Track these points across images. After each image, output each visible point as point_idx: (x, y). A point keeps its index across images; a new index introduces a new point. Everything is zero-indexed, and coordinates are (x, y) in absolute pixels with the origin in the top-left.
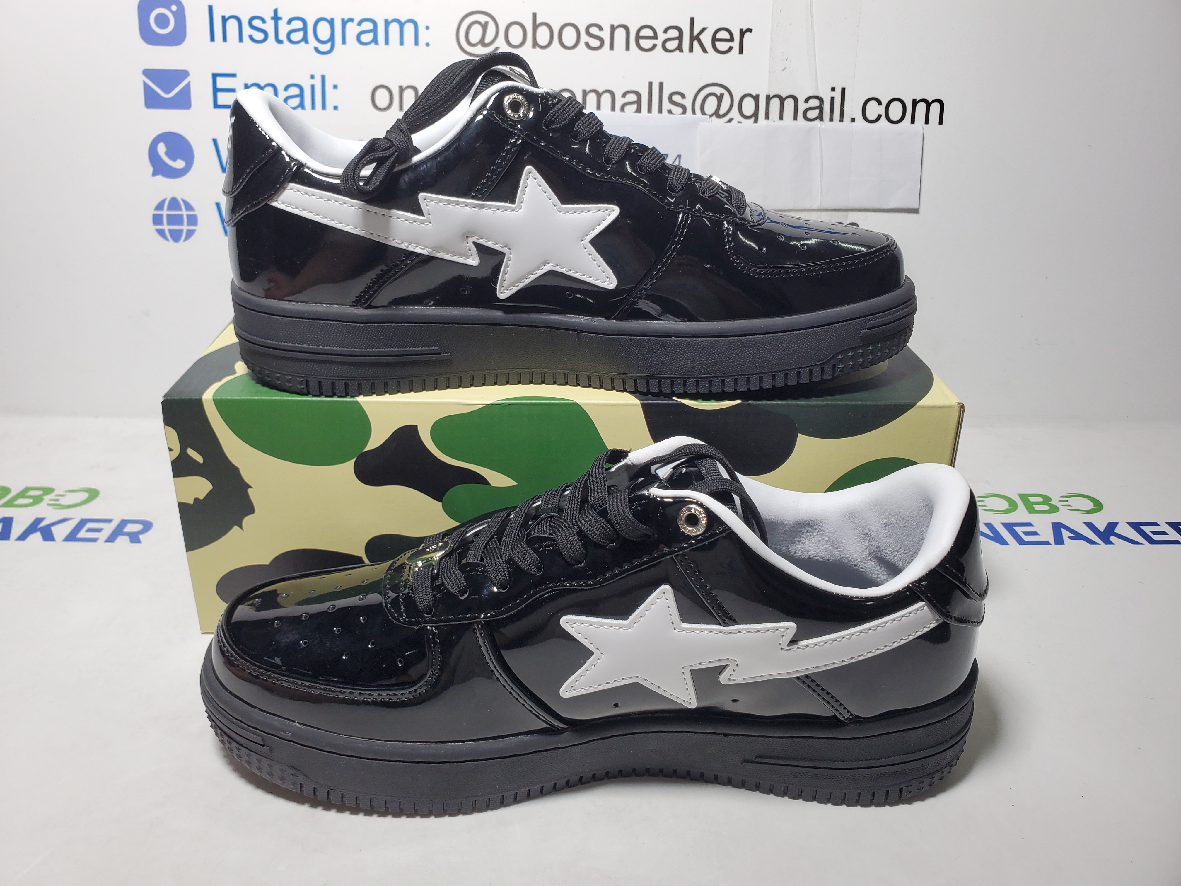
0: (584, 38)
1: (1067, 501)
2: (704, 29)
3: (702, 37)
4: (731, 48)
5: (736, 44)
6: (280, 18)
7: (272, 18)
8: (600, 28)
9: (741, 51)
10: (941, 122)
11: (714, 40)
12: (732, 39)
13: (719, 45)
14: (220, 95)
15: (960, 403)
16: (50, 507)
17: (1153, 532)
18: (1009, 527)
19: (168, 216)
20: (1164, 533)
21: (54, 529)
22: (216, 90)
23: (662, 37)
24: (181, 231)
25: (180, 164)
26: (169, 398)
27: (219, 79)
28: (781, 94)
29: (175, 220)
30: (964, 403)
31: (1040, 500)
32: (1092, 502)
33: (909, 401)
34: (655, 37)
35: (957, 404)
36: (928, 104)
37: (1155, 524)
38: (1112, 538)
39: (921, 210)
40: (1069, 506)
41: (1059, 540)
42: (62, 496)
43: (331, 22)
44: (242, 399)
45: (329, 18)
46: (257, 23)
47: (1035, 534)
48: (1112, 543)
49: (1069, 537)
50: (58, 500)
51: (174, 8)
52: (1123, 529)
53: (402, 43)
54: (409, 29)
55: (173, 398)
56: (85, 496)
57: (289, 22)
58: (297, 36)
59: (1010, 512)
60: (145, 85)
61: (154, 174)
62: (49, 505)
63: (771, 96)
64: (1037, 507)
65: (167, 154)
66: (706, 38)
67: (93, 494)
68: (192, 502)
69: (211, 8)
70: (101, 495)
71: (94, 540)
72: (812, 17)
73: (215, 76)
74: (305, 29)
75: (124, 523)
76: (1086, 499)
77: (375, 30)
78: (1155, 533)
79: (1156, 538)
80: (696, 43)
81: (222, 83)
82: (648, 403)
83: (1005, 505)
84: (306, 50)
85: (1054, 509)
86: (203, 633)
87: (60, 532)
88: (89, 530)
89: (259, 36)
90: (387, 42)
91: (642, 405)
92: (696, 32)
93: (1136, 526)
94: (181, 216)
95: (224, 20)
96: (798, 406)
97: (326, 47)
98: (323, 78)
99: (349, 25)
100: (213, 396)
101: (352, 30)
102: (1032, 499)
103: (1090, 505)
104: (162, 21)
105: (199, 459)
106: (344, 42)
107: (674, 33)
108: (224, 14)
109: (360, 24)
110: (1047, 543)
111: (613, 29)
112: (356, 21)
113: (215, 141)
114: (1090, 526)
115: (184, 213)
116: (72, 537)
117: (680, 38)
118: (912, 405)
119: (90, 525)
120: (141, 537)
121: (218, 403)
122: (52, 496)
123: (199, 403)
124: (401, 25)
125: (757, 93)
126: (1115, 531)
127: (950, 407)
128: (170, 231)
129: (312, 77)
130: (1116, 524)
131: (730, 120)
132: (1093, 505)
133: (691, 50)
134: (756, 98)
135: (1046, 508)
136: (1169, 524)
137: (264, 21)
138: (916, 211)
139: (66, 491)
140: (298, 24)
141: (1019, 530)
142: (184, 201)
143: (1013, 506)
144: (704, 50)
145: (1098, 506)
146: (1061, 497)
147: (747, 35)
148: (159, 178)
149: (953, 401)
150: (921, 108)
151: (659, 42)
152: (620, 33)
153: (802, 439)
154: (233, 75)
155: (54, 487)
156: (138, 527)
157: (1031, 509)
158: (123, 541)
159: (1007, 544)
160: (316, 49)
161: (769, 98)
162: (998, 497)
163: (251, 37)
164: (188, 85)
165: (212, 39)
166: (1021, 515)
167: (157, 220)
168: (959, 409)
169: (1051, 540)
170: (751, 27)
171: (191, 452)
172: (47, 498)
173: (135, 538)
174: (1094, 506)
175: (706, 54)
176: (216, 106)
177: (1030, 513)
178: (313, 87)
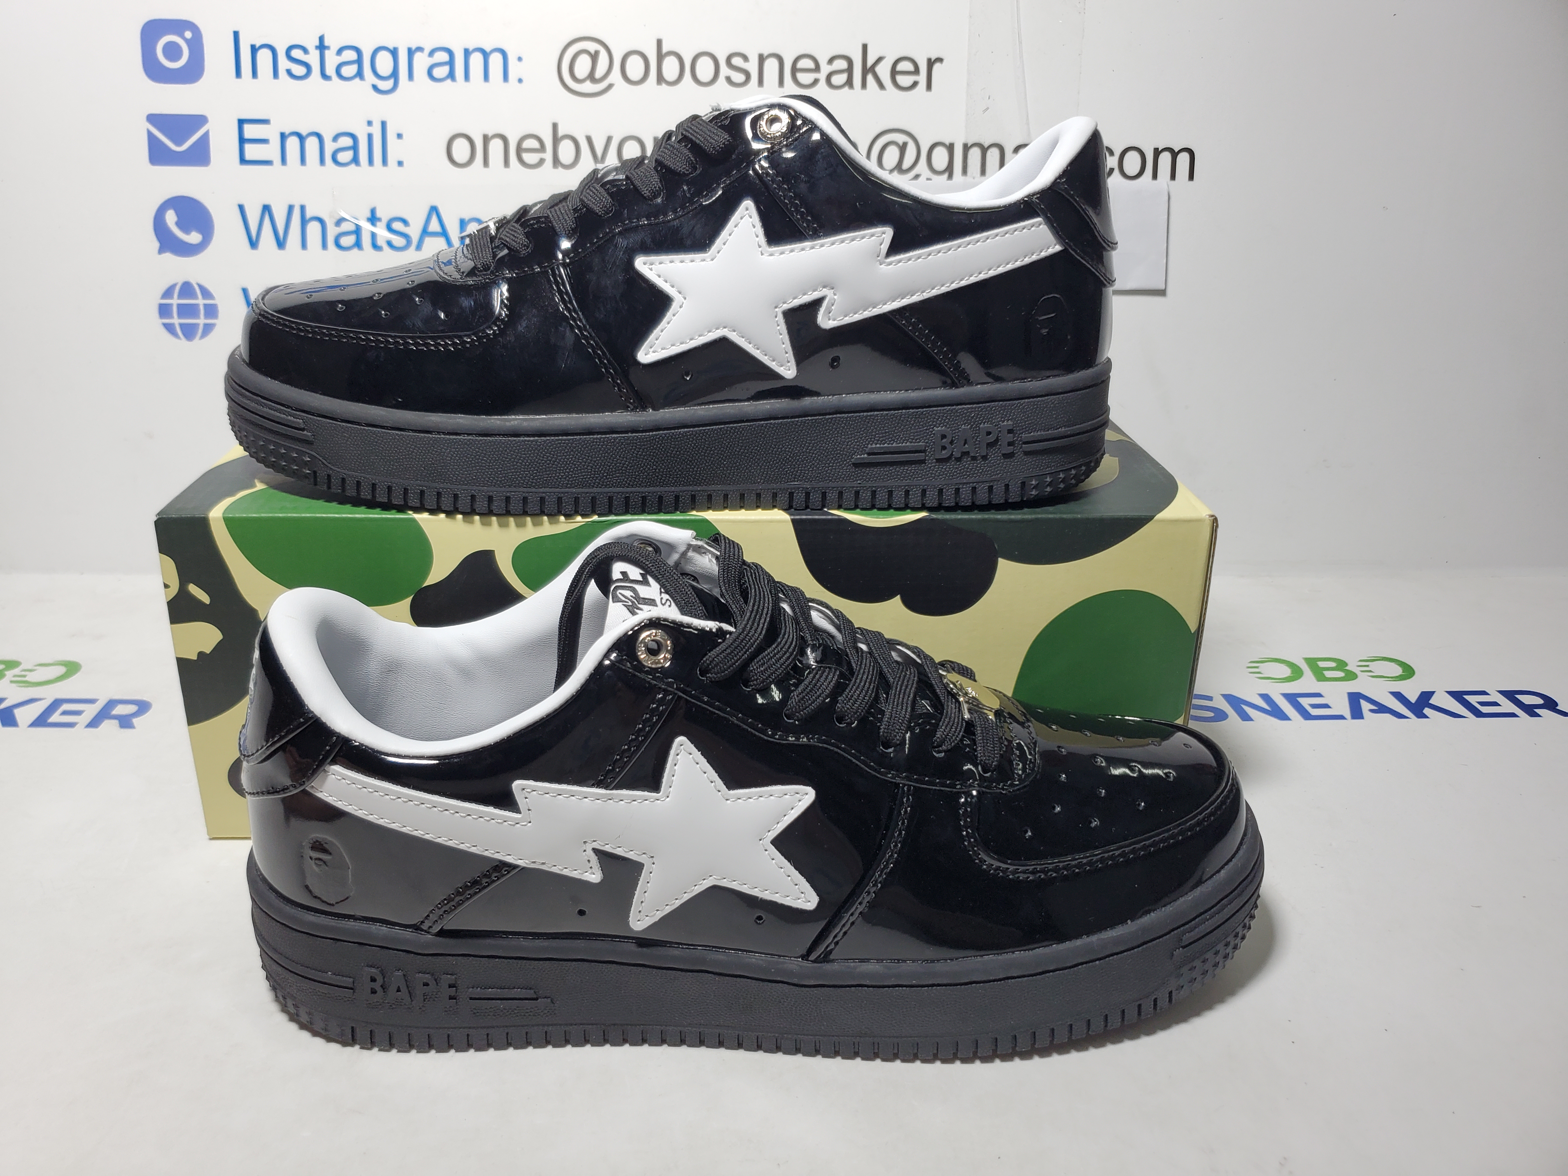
0: (724, 71)
1: (1368, 666)
2: (880, 59)
3: (878, 69)
4: (915, 84)
5: (922, 78)
6: (328, 48)
7: (317, 47)
8: (745, 58)
9: (929, 87)
10: (1191, 177)
11: (894, 73)
12: (917, 71)
13: (900, 79)
14: (248, 147)
15: (1213, 516)
16: (14, 685)
17: (1479, 703)
18: (1292, 698)
19: (179, 305)
20: (1495, 704)
21: (17, 712)
22: (242, 141)
23: (825, 69)
24: (196, 326)
25: (194, 238)
26: (164, 516)
27: (247, 127)
28: (982, 142)
29: (187, 311)
30: (1217, 516)
31: (1333, 665)
32: (1401, 667)
33: (1143, 513)
34: (817, 68)
35: (1208, 517)
36: (1175, 155)
37: (1484, 693)
38: (1427, 711)
39: (1169, 292)
40: (1370, 671)
41: (1357, 713)
42: (30, 671)
43: (394, 53)
44: (262, 517)
45: (391, 48)
46: (296, 54)
47: (1326, 706)
48: (1426, 717)
49: (1372, 711)
50: (25, 676)
51: (188, 35)
52: (1441, 699)
53: (486, 77)
54: (496, 60)
55: (170, 516)
56: (61, 670)
57: (340, 52)
58: (349, 71)
59: (1293, 681)
60: (150, 135)
61: (161, 251)
62: (12, 682)
63: (969, 146)
64: (1328, 674)
65: (178, 224)
66: (883, 70)
67: (72, 668)
68: (194, 657)
69: (236, 35)
70: (82, 670)
71: (71, 725)
72: (1020, 43)
73: (241, 122)
74: (359, 61)
75: (112, 704)
76: (1393, 664)
77: (451, 63)
78: (1483, 704)
79: (1485, 710)
80: (870, 78)
81: (250, 131)
82: (801, 519)
83: (1286, 672)
84: (362, 88)
85: (1351, 676)
86: (210, 839)
87: (25, 715)
88: (65, 713)
89: (299, 70)
90: (467, 77)
91: (793, 521)
92: (870, 62)
93: (1458, 696)
94: (196, 306)
95: (254, 50)
96: (998, 521)
97: (386, 85)
98: (384, 124)
99: (418, 56)
100: (223, 514)
101: (421, 62)
102: (1322, 664)
103: (1398, 671)
104: (172, 51)
105: (205, 598)
106: (411, 76)
107: (842, 64)
108: (253, 43)
109: (431, 53)
110: (1341, 717)
111: (762, 59)
112: (427, 51)
113: (241, 208)
114: (1398, 696)
115: (200, 301)
116: (41, 721)
117: (850, 70)
118: (1148, 519)
119: (66, 707)
120: (135, 721)
121: (230, 522)
122: (16, 671)
123: (204, 523)
124: (486, 55)
125: (952, 141)
126: (1430, 702)
127: (1199, 521)
128: (181, 325)
129: (370, 123)
130: (1432, 693)
131: (917, 177)
132: (1401, 671)
133: (864, 85)
134: (950, 148)
135: (1341, 674)
136: (1501, 692)
137: (305, 51)
138: (1162, 293)
139: (36, 666)
140: (351, 55)
141: (1305, 702)
142: (200, 286)
143: (1297, 673)
144: (881, 86)
145: (1408, 672)
146: (1361, 661)
147: (937, 67)
148: (168, 256)
149: (1203, 512)
150: (1165, 159)
151: (822, 76)
152: (771, 66)
153: (1004, 566)
154: (265, 122)
155: (20, 660)
156: (131, 709)
157: (1320, 675)
158: (109, 726)
159: (1289, 719)
160: (375, 87)
161: (966, 148)
162: (1276, 662)
163: (289, 72)
164: (207, 134)
165: (238, 74)
166: (1307, 683)
167: (164, 311)
168: (1211, 523)
169: (1347, 713)
170: (941, 56)
171: (193, 589)
172: (9, 674)
173: (125, 722)
174: (1403, 672)
175: (883, 92)
176: (243, 161)
177: (1319, 680)
178: (370, 137)
